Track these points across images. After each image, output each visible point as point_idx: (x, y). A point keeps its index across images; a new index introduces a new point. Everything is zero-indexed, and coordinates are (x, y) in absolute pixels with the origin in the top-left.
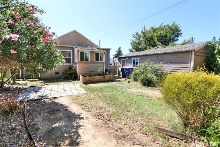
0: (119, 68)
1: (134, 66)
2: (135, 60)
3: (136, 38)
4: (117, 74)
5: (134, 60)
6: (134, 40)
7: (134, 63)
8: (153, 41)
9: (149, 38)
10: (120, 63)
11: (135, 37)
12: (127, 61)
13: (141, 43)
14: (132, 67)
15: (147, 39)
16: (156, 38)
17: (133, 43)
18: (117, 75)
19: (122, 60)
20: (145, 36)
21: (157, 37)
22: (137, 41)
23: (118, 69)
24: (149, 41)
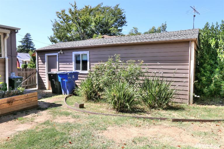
0: (40, 73)
1: (77, 68)
2: (79, 55)
3: (62, 20)
4: (37, 86)
5: (77, 56)
6: (59, 22)
7: (78, 62)
8: (89, 29)
9: (83, 23)
10: (44, 62)
11: (60, 18)
12: (60, 57)
13: (70, 29)
14: (74, 70)
15: (79, 24)
16: (93, 24)
17: (57, 28)
18: (37, 88)
19: (48, 56)
20: (77, 19)
21: (95, 22)
22: (64, 25)
23: (39, 75)
24: (84, 28)
